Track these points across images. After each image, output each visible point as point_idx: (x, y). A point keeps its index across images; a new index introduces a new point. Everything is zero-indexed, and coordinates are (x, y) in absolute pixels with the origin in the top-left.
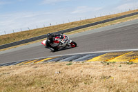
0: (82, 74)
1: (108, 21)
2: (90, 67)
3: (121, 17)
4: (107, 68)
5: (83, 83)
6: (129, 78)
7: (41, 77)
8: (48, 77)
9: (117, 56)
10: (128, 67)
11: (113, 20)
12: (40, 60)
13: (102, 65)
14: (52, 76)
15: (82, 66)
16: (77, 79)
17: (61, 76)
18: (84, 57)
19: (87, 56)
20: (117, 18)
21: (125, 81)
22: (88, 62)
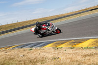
0: (39, 56)
1: (58, 18)
2: (45, 52)
3: (67, 16)
4: (57, 52)
5: (40, 63)
6: (71, 58)
7: (10, 59)
8: (15, 60)
9: (64, 43)
10: (71, 51)
11: (61, 18)
12: (9, 47)
13: (53, 50)
14: (18, 59)
15: (39, 51)
16: (35, 60)
17: (24, 58)
18: (41, 44)
19: (43, 44)
20: (64, 17)
21: (68, 61)
22: (44, 48)
